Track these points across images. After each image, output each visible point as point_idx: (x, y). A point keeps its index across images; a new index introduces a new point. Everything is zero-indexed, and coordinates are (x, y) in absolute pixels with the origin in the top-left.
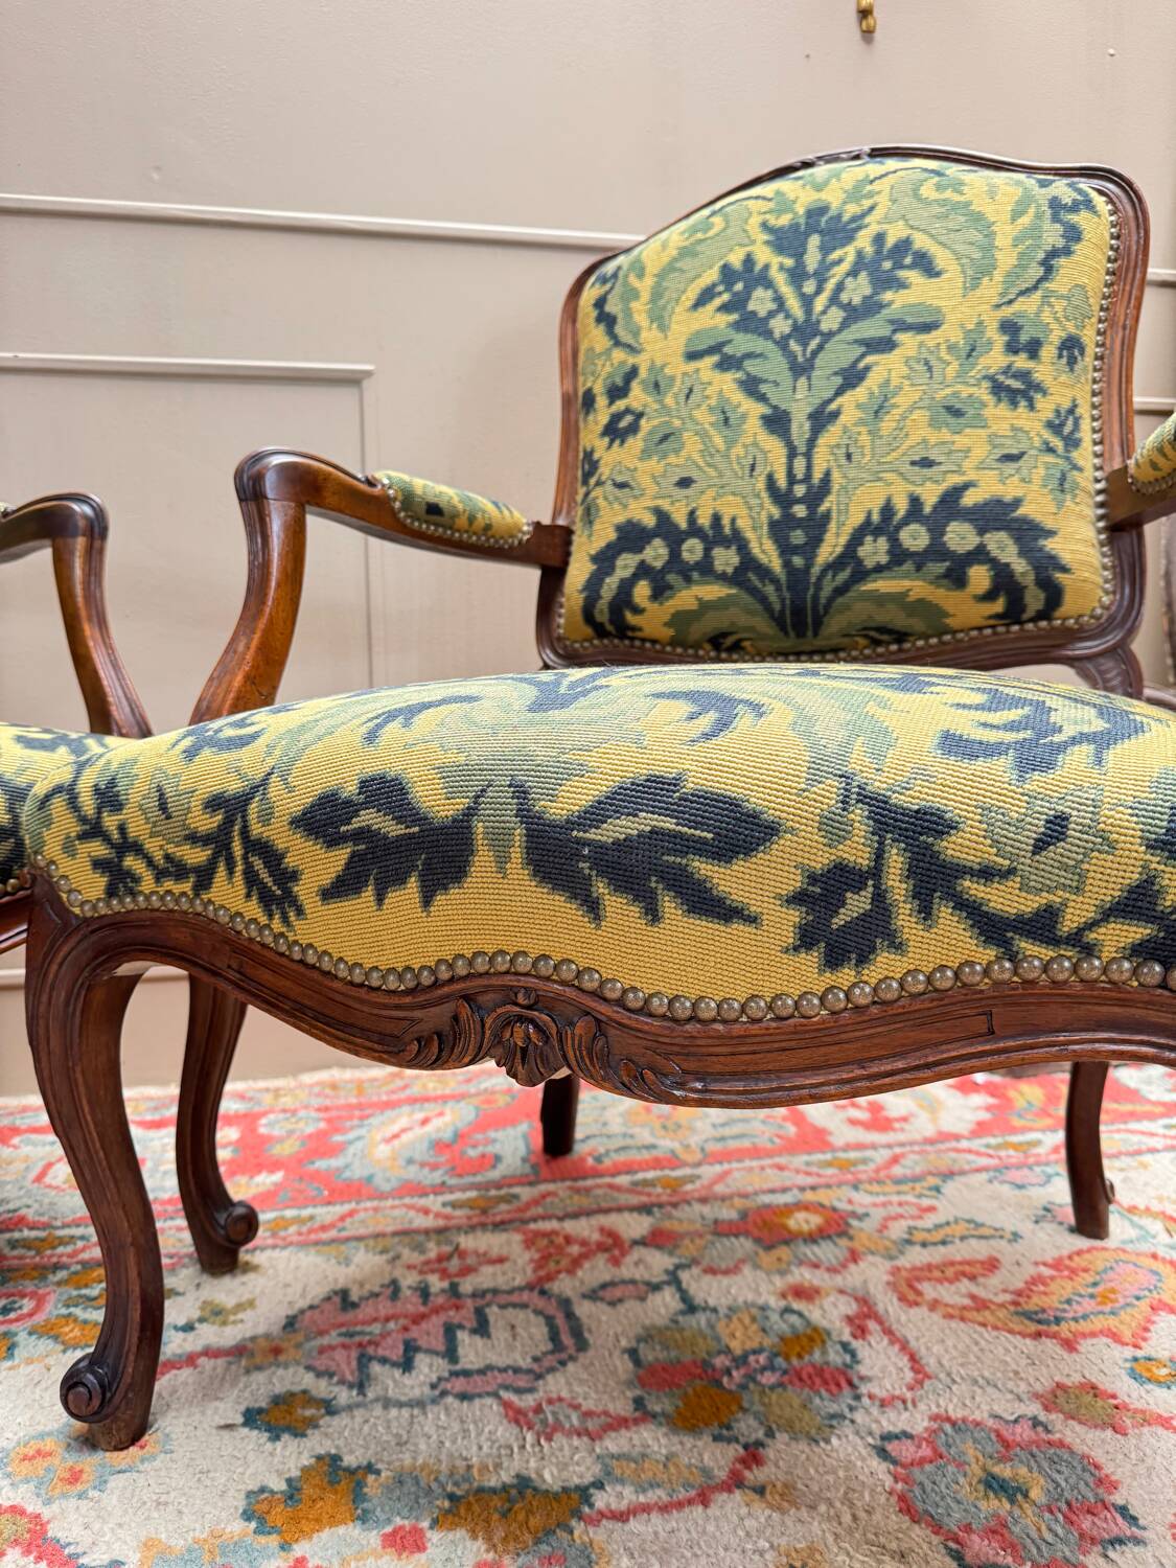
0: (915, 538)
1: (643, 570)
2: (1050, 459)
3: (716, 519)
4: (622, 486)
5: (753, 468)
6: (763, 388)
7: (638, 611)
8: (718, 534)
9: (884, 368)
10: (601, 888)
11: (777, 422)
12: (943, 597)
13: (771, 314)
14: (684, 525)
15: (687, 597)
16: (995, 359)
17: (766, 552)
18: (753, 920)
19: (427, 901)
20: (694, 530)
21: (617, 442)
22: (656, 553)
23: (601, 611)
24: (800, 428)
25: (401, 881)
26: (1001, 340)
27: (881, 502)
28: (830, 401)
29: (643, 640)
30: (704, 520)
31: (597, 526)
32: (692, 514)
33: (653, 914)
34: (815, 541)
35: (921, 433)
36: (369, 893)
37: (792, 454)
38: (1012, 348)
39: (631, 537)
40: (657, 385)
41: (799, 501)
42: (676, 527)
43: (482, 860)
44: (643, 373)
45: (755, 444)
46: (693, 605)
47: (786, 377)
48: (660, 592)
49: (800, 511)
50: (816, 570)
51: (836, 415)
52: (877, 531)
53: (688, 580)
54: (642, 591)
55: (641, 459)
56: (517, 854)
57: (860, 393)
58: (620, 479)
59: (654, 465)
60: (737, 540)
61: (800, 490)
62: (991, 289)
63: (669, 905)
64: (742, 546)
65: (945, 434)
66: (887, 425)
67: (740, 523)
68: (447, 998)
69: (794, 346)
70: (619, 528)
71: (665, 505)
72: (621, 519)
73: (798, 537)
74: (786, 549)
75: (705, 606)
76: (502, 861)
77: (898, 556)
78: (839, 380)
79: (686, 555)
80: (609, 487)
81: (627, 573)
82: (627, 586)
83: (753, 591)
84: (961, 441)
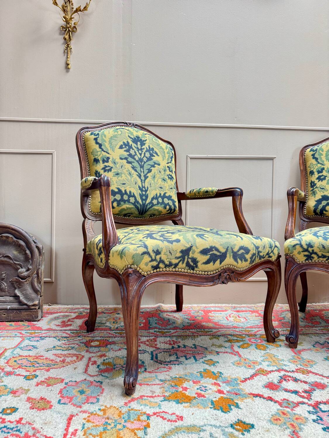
1: (328, 204)
7: (326, 211)
21: (321, 181)
23: (318, 211)
29: (326, 216)
31: (317, 195)
39: (325, 198)
40: (328, 171)
44: (326, 169)
54: (328, 208)
55: (327, 184)
58: (322, 187)
80: (319, 189)
81: (325, 204)
82: (324, 207)
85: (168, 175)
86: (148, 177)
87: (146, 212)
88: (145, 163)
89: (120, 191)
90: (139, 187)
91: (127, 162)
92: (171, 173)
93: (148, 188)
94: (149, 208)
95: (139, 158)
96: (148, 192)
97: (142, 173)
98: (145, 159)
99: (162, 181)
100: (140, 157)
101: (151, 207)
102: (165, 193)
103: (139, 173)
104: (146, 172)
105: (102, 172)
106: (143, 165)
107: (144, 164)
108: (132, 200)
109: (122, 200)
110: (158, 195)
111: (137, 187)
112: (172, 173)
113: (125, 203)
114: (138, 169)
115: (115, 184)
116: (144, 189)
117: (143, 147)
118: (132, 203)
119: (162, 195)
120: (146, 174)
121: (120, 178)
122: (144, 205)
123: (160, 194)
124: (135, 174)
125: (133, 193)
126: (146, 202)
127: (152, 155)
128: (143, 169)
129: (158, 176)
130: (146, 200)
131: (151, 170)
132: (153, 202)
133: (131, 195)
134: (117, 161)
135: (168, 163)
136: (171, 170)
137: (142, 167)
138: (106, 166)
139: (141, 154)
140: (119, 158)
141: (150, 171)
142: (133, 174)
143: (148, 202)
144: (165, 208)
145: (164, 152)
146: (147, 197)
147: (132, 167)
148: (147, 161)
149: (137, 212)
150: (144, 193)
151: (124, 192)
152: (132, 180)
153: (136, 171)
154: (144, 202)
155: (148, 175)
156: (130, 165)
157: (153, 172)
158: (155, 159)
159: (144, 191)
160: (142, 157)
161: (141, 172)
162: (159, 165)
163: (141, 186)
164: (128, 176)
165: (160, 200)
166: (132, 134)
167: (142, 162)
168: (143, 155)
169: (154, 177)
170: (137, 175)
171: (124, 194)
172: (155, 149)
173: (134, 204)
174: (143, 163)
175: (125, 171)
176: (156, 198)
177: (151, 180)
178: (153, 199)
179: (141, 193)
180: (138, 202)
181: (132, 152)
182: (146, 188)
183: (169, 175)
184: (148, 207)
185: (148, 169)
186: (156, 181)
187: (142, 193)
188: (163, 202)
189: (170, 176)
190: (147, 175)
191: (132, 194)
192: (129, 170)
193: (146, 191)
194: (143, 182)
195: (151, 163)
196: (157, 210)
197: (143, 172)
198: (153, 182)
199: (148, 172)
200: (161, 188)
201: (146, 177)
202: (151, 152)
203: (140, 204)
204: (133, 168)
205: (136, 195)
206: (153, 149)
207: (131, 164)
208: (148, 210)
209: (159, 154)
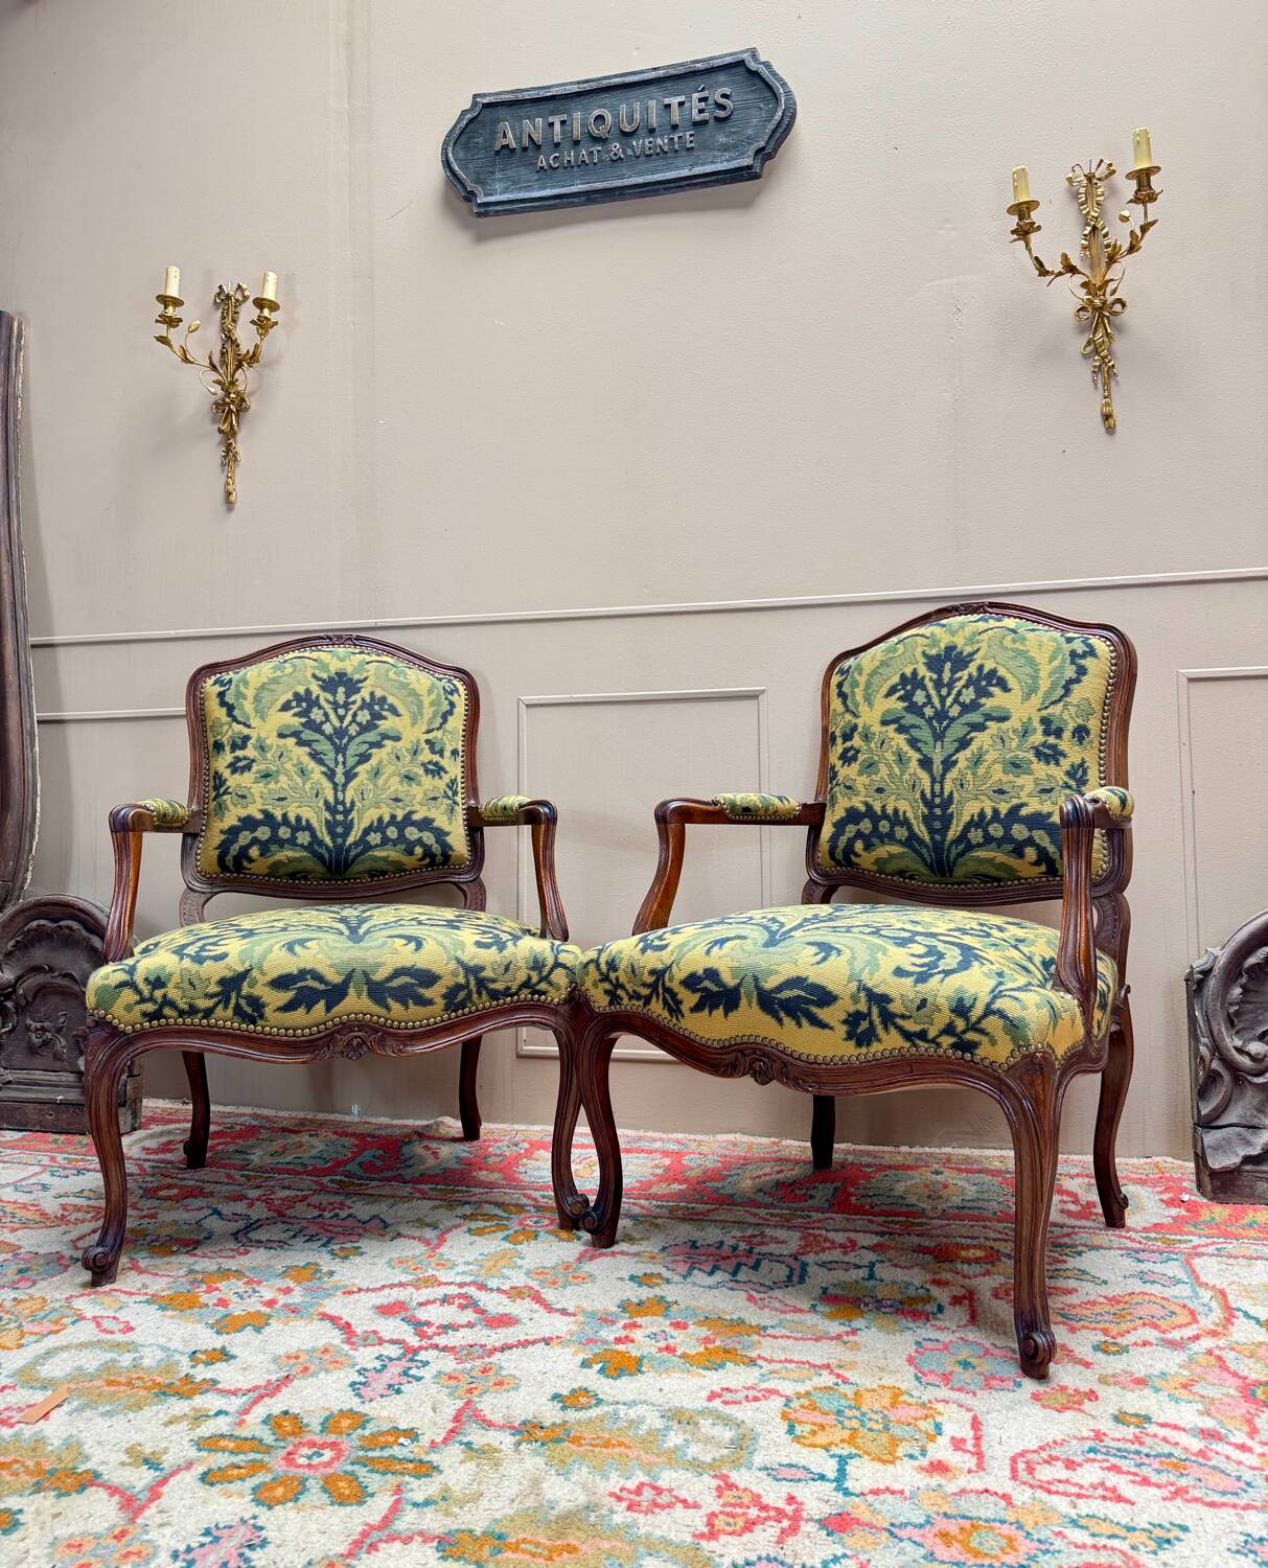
0: (996, 830)
1: (859, 835)
2: (1068, 791)
3: (896, 811)
4: (849, 788)
5: (914, 786)
6: (919, 745)
7: (857, 855)
8: (898, 819)
9: (981, 740)
10: (782, 1014)
11: (926, 763)
12: (1012, 861)
13: (925, 705)
14: (879, 813)
15: (883, 851)
16: (1038, 738)
17: (921, 831)
18: (831, 1028)
19: (726, 1015)
20: (885, 816)
21: (848, 764)
22: (866, 826)
23: (840, 853)
24: (937, 767)
25: (717, 1007)
26: (1040, 729)
27: (978, 811)
28: (953, 755)
30: (890, 811)
31: (837, 807)
32: (884, 807)
33: (799, 1025)
34: (946, 827)
35: (998, 774)
36: (707, 1011)
37: (933, 781)
38: (1047, 733)
39: (853, 816)
40: (866, 736)
41: (938, 806)
42: (876, 813)
43: (744, 1002)
44: (862, 728)
45: (915, 774)
46: (885, 855)
47: (930, 740)
48: (868, 847)
49: (938, 811)
50: (947, 843)
51: (956, 762)
52: (977, 826)
53: (883, 842)
54: (859, 846)
55: (859, 775)
56: (754, 1000)
57: (967, 753)
58: (849, 784)
59: (864, 779)
60: (906, 823)
61: (937, 801)
62: (1036, 700)
63: (804, 1022)
64: (910, 827)
65: (1011, 777)
66: (981, 771)
67: (908, 814)
68: (735, 1051)
69: (935, 724)
70: (847, 810)
71: (870, 800)
72: (848, 805)
73: (937, 825)
74: (931, 831)
75: (891, 856)
76: (750, 1003)
77: (988, 839)
78: (956, 744)
79: (881, 829)
80: (843, 788)
81: (853, 835)
82: (851, 843)
83: (916, 851)
84: (1019, 781)
85: (423, 765)
86: (356, 775)
87: (348, 865)
88: (351, 738)
89: (269, 818)
90: (326, 803)
91: (297, 744)
92: (436, 758)
93: (353, 803)
94: (357, 856)
95: (335, 728)
96: (354, 814)
97: (340, 766)
98: (354, 729)
99: (401, 782)
100: (338, 725)
101: (362, 853)
102: (411, 813)
103: (329, 769)
104: (351, 761)
105: (226, 773)
106: (346, 745)
107: (348, 742)
108: (303, 838)
109: (275, 839)
110: (387, 819)
111: (322, 801)
112: (442, 756)
113: (282, 847)
114: (329, 758)
115: (258, 800)
116: (340, 808)
117: (351, 700)
118: (302, 846)
119: (399, 818)
120: (354, 767)
121: (272, 786)
122: (339, 848)
123: (393, 817)
124: (316, 770)
125: (307, 821)
126: (345, 841)
127: (376, 716)
128: (344, 756)
129: (388, 770)
130: (346, 834)
131: (370, 755)
132: (369, 838)
133: (300, 825)
134: (268, 742)
135: (429, 731)
136: (437, 749)
137: (340, 750)
138: (238, 759)
139: (341, 719)
140: (275, 734)
141: (364, 758)
142: (312, 772)
143: (351, 839)
144: (410, 852)
145: (420, 705)
146: (349, 827)
147: (310, 754)
148: (359, 734)
149: (320, 868)
150: (340, 817)
151: (279, 818)
152: (308, 786)
153: (321, 762)
154: (339, 840)
155: (359, 769)
156: (307, 749)
157: (373, 762)
158: (387, 724)
159: (340, 813)
160: (344, 725)
161: (337, 763)
162: (397, 739)
163: (331, 800)
164: (295, 777)
165: (392, 832)
166: (324, 667)
167: (341, 738)
168: (349, 718)
169: (376, 774)
170: (324, 773)
171: (279, 825)
172: (391, 700)
173: (308, 848)
174: (345, 741)
175: (288, 766)
176: (379, 826)
177: (365, 782)
178: (366, 832)
179: (329, 818)
180: (321, 843)
181: (316, 715)
182: (348, 805)
183: (429, 763)
184: (353, 853)
185: (360, 755)
186: (381, 782)
187: (334, 818)
188: (402, 837)
189: (431, 767)
190: (356, 770)
191: (304, 823)
192: (300, 763)
193: (347, 812)
194: (340, 788)
195: (372, 736)
196: (385, 859)
197: (344, 763)
198: (371, 786)
199: (359, 763)
200: (397, 800)
201: (350, 776)
202: (377, 707)
203: (327, 848)
204: (316, 756)
205: (315, 824)
206: (383, 699)
207: (310, 746)
208: (353, 861)
209: (401, 709)
